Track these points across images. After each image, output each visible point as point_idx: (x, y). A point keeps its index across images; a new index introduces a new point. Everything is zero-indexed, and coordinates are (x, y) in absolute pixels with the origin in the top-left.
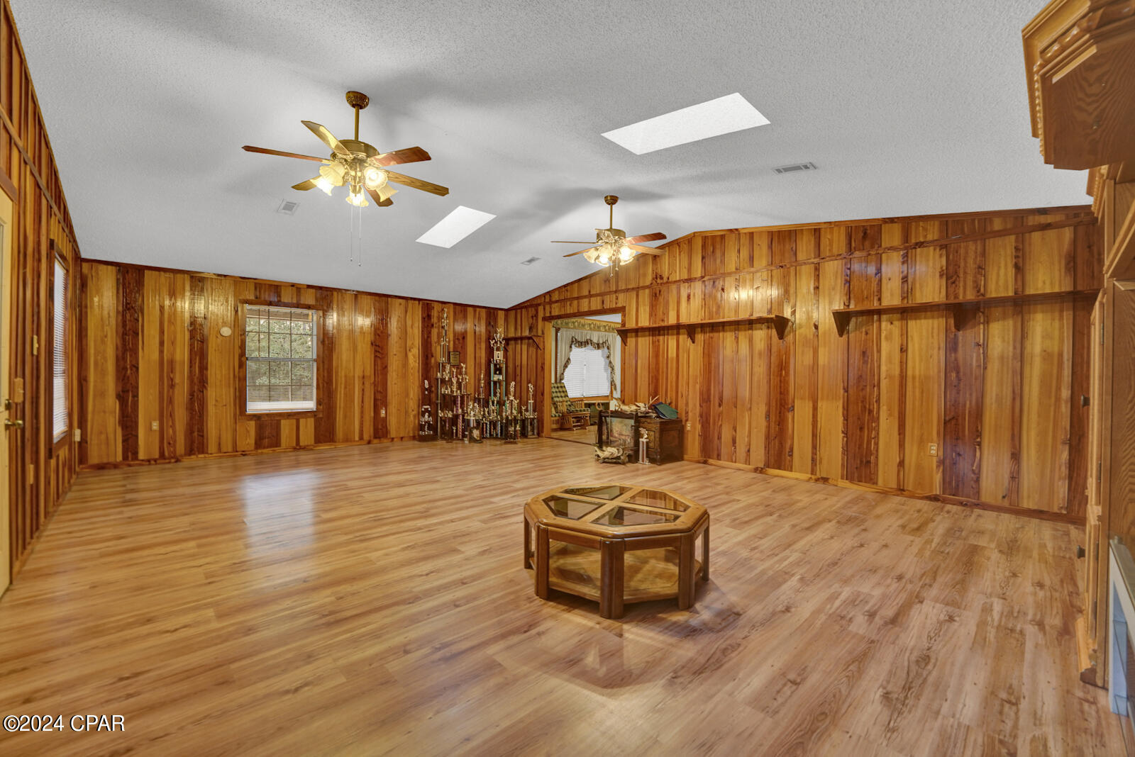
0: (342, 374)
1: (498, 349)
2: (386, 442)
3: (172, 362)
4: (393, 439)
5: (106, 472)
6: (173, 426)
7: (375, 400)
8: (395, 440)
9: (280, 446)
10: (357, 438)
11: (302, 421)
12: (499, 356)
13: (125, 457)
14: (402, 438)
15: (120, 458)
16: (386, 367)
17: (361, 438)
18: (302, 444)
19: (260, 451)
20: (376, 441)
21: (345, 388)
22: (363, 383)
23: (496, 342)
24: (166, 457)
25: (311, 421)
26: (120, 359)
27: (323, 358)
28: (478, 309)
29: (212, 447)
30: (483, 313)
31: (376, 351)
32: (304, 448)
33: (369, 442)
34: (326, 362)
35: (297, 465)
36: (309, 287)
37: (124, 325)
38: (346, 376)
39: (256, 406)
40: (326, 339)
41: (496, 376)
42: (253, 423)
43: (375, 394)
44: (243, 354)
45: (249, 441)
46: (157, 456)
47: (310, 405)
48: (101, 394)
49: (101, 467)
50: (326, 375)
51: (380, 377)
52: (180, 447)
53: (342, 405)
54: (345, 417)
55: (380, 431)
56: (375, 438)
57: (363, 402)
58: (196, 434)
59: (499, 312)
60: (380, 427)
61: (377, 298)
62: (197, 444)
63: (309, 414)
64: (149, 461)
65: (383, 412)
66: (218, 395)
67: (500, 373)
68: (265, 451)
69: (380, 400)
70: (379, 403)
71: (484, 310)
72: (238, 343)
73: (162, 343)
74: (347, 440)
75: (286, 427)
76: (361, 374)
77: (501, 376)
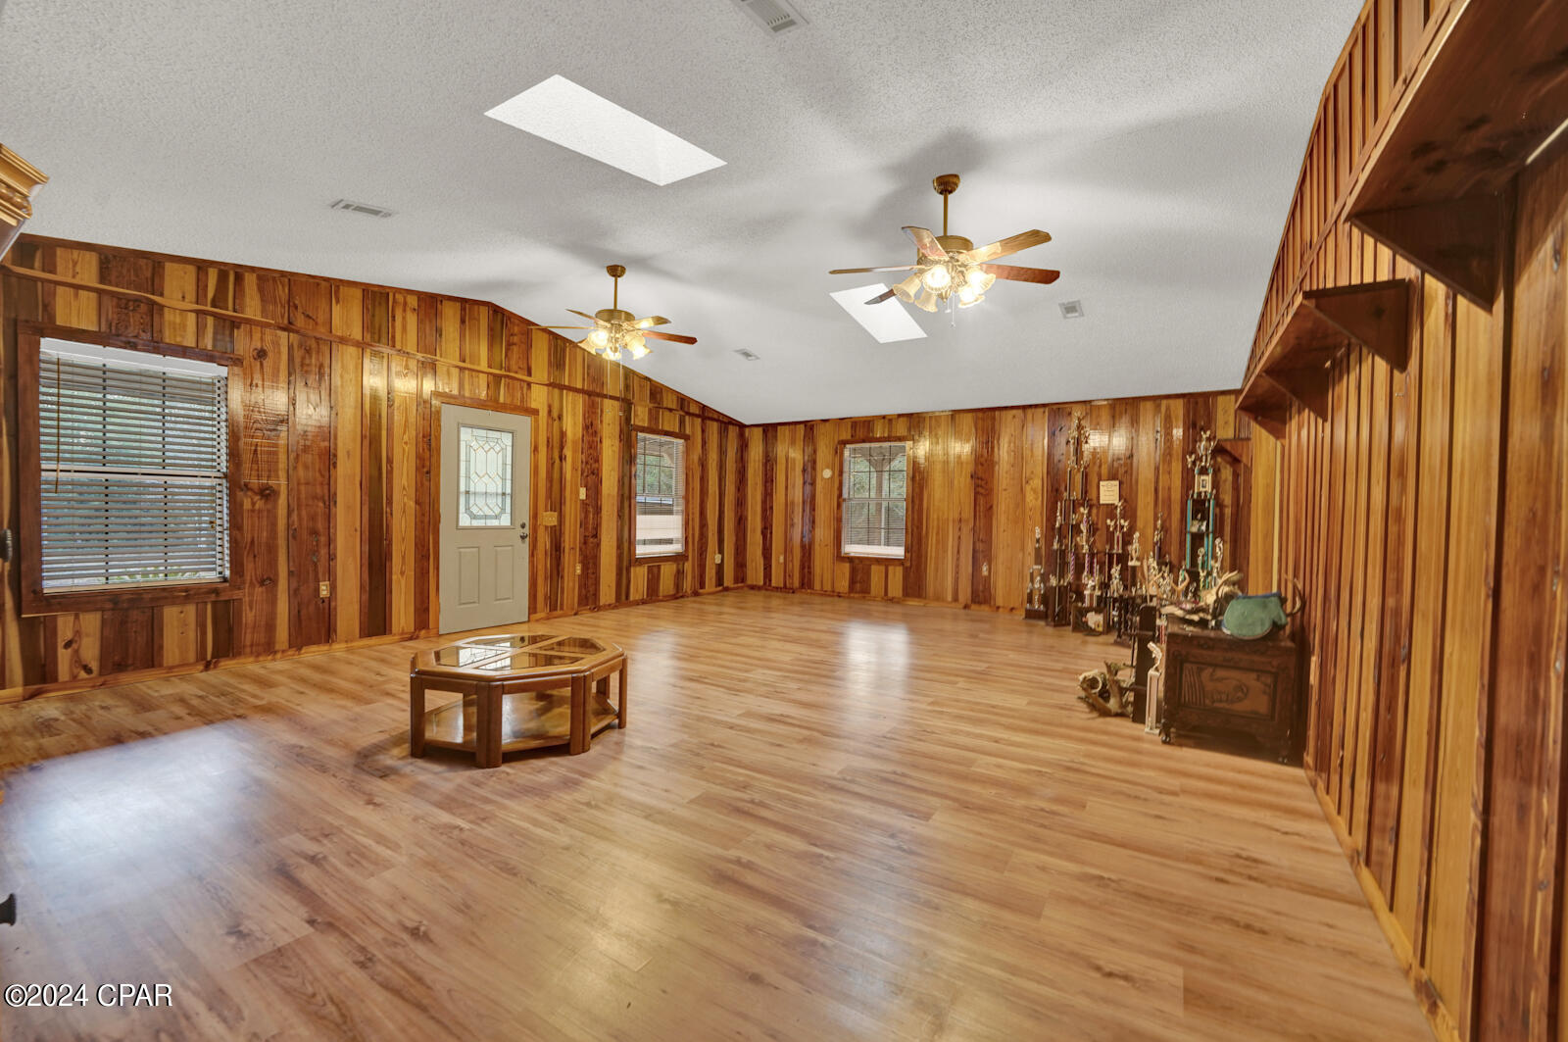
0: (934, 516)
1: (1203, 471)
2: (985, 610)
3: (793, 503)
4: (998, 608)
5: (756, 592)
6: (792, 561)
7: (975, 551)
8: (1001, 610)
9: (869, 593)
10: (950, 598)
11: (891, 568)
12: (1203, 484)
13: (765, 583)
14: (1012, 609)
15: (762, 583)
16: (991, 507)
17: (956, 599)
18: (890, 595)
19: (852, 595)
20: (973, 607)
21: (938, 533)
22: (960, 529)
23: (1199, 459)
24: (786, 589)
25: (899, 571)
26: (764, 502)
27: (913, 497)
28: (1164, 403)
29: (817, 586)
30: (1178, 407)
31: (977, 486)
32: (892, 600)
33: (966, 607)
34: (917, 502)
35: (884, 620)
36: (900, 416)
37: (766, 475)
38: (938, 519)
39: (852, 549)
40: (917, 475)
41: (1195, 522)
42: (847, 565)
43: (974, 543)
44: (840, 495)
45: (843, 585)
46: (782, 586)
47: (898, 552)
48: (754, 531)
49: (753, 587)
50: (916, 517)
51: (982, 521)
52: (796, 583)
53: (933, 554)
54: (937, 570)
55: (981, 595)
56: (974, 601)
57: (958, 552)
58: (806, 570)
60: (981, 588)
61: (980, 415)
62: (806, 583)
63: (897, 562)
64: (777, 588)
65: (985, 568)
66: (823, 534)
67: (1205, 518)
68: (857, 595)
69: (983, 551)
70: (980, 556)
71: (1180, 403)
72: (836, 485)
73: (787, 488)
74: (939, 598)
75: (876, 572)
76: (957, 516)
77: (1205, 523)
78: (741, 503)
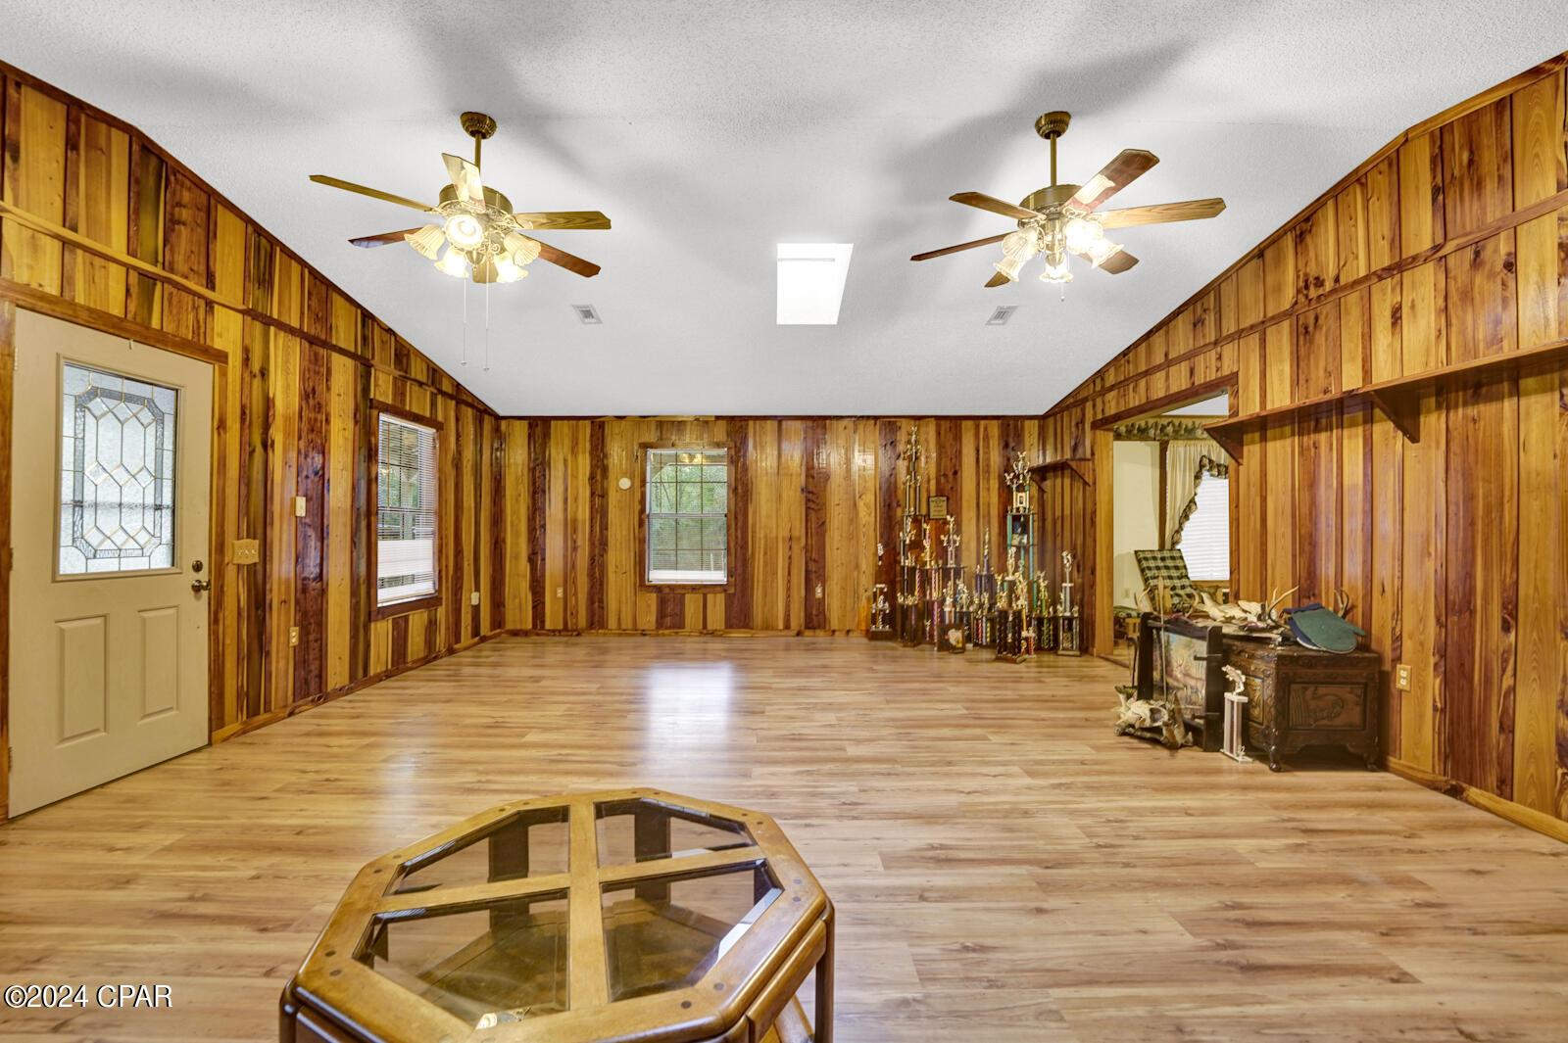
0: (760, 534)
1: (1020, 488)
2: (821, 637)
3: (575, 521)
4: (834, 631)
5: (519, 639)
6: (575, 594)
7: (807, 572)
8: (837, 633)
9: (684, 628)
10: (781, 626)
11: (710, 597)
12: (1022, 501)
13: (535, 626)
14: (848, 632)
15: (530, 626)
16: (824, 523)
17: (787, 627)
18: (709, 627)
19: (661, 632)
20: (808, 633)
21: (765, 554)
22: (790, 548)
23: (1017, 477)
24: (568, 631)
25: (721, 598)
26: (531, 519)
27: (736, 512)
28: (983, 423)
29: (612, 623)
30: (994, 429)
31: (808, 500)
32: (712, 633)
33: (799, 634)
34: (740, 518)
35: (703, 658)
36: (718, 418)
37: (534, 483)
38: (766, 537)
39: (658, 576)
40: (740, 487)
41: (1016, 536)
42: (654, 596)
43: (806, 563)
44: (642, 511)
45: (649, 619)
46: (561, 627)
47: (719, 576)
48: (516, 557)
49: (515, 633)
50: (739, 535)
51: (814, 538)
52: (582, 622)
53: (761, 578)
54: (765, 595)
55: (815, 619)
56: (807, 627)
57: (789, 574)
58: (596, 605)
59: (1027, 423)
60: (814, 612)
61: (810, 423)
62: (597, 620)
63: (718, 589)
64: (554, 631)
65: (819, 590)
66: (618, 558)
67: (1025, 531)
68: (667, 632)
69: (815, 572)
70: (813, 576)
71: (995, 422)
72: (638, 497)
73: (566, 500)
74: (768, 627)
75: (692, 603)
76: (787, 535)
77: (1026, 537)
78: (497, 520)
